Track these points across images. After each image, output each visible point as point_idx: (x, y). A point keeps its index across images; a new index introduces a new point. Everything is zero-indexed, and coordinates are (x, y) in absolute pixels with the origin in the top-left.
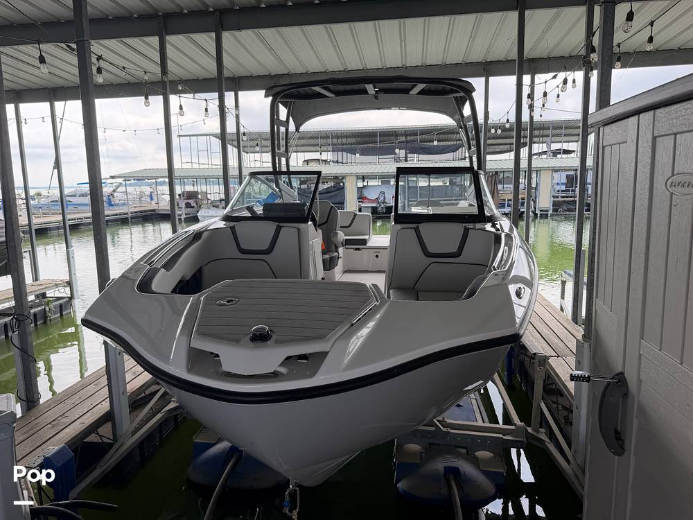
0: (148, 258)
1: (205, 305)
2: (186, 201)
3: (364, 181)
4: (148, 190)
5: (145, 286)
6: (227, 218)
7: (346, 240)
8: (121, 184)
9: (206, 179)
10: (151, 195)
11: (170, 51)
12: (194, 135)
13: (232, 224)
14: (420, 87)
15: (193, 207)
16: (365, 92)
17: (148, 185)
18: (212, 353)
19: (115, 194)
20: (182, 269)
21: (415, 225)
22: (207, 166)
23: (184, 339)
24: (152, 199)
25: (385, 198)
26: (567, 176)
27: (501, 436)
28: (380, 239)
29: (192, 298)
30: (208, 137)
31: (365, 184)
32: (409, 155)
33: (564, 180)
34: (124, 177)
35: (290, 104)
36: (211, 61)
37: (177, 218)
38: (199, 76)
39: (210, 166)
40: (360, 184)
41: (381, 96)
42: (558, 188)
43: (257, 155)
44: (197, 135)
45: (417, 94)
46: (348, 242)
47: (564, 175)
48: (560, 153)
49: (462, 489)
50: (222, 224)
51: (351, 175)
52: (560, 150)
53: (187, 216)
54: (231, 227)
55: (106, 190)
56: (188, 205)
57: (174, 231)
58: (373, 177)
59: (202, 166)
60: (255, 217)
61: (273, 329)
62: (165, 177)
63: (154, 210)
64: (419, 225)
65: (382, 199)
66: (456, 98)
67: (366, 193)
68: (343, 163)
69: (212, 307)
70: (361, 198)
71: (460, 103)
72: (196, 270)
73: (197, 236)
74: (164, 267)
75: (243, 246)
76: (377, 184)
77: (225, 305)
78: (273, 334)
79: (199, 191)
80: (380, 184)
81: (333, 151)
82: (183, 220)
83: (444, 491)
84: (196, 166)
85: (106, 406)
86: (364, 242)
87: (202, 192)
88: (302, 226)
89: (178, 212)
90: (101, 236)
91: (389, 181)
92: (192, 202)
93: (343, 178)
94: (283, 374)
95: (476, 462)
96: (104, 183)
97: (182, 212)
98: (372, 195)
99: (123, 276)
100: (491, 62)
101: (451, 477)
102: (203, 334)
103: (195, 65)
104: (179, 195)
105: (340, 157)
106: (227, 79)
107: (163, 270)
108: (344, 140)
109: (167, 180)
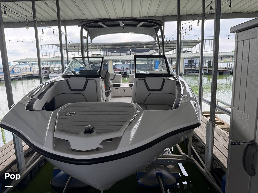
0: (31, 94)
1: (59, 116)
2: (45, 71)
3: (115, 62)
4: (28, 67)
5: (30, 107)
6: (64, 76)
7: (113, 85)
8: (17, 64)
9: (53, 62)
10: (30, 68)
11: (37, 8)
12: (47, 45)
13: (67, 79)
14: (142, 23)
15: (48, 73)
16: (119, 25)
17: (29, 65)
18: (65, 140)
19: (14, 68)
20: (46, 98)
21: (144, 78)
22: (53, 57)
23: (51, 133)
24: (31, 70)
25: (123, 69)
26: (188, 60)
27: (177, 159)
28: (125, 84)
29: (52, 112)
30: (53, 45)
31: (116, 63)
32: (132, 53)
33: (187, 62)
34: (19, 61)
35: (89, 30)
36: (55, 13)
37: (42, 77)
38: (49, 19)
39: (54, 57)
40: (114, 64)
41: (125, 27)
42: (185, 65)
43: (73, 52)
44: (48, 45)
45: (140, 27)
46: (114, 85)
47: (187, 60)
48: (186, 52)
49: (164, 181)
50: (62, 79)
51: (111, 60)
52: (186, 51)
53: (45, 77)
54: (66, 80)
55: (11, 67)
56: (46, 72)
57: (41, 82)
58: (119, 61)
59: (51, 57)
60: (76, 76)
61: (95, 127)
62: (36, 61)
63: (32, 74)
64: (145, 78)
65: (122, 69)
66: (155, 28)
67: (116, 67)
68: (107, 56)
69: (62, 117)
70: (115, 69)
71: (157, 30)
72: (52, 99)
73: (52, 84)
74: (38, 98)
75: (72, 88)
76: (120, 64)
77: (69, 115)
78: (94, 129)
79: (50, 67)
80: (121, 63)
81: (103, 51)
82: (44, 78)
83: (157, 183)
84: (48, 57)
85: (14, 157)
86: (119, 85)
87: (51, 67)
88: (97, 79)
89: (42, 75)
90: (9, 85)
91: (125, 63)
92: (47, 71)
93: (107, 62)
94: (101, 149)
95: (168, 170)
96: (10, 64)
97: (43, 75)
98: (119, 68)
99: (19, 103)
100: (165, 16)
101: (159, 177)
102: (60, 130)
103: (47, 14)
104: (42, 68)
105: (106, 53)
106: (62, 20)
107: (38, 99)
108: (107, 47)
109: (37, 63)
